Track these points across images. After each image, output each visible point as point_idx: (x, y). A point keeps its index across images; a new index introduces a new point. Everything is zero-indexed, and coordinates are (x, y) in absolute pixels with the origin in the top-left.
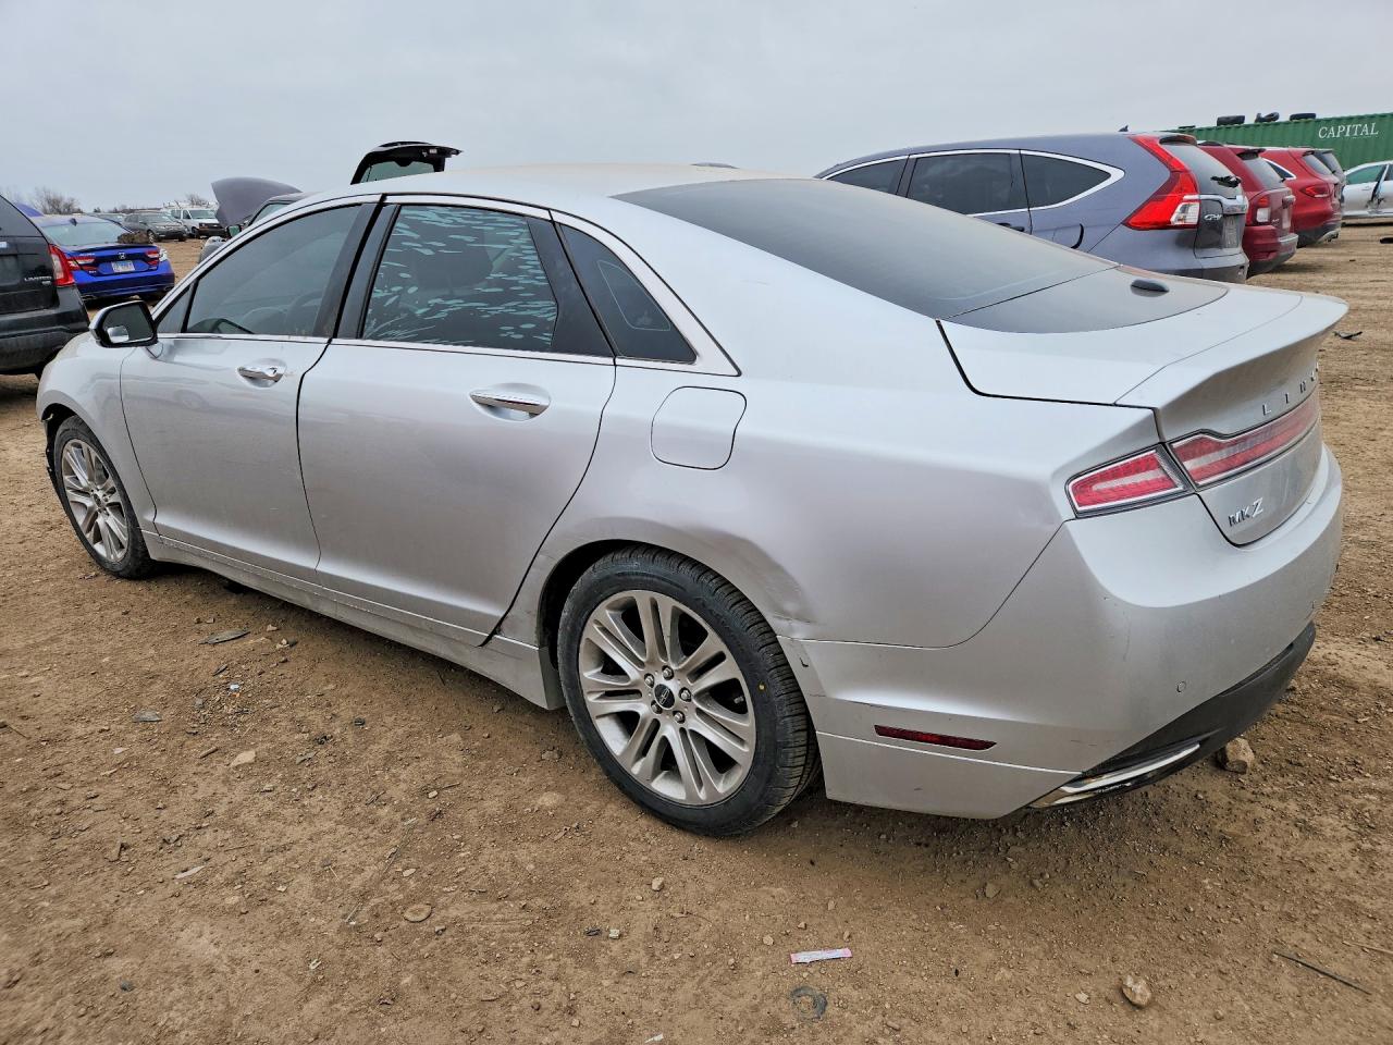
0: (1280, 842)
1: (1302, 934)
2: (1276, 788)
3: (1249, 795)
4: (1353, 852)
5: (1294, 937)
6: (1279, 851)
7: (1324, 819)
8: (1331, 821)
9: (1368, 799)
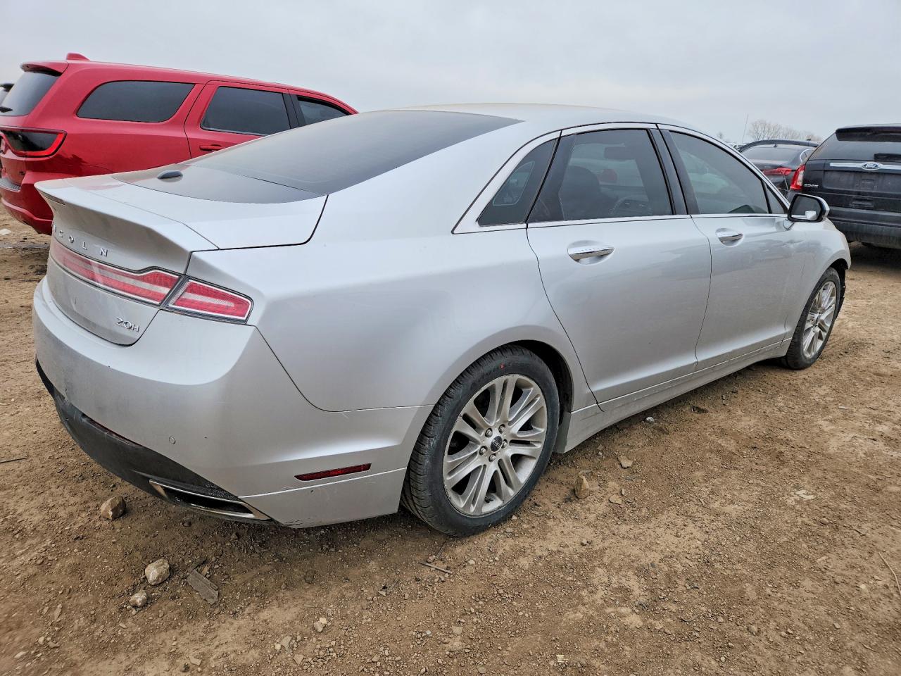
0: (55, 494)
1: (21, 468)
2: (80, 518)
3: (90, 504)
4: (15, 510)
5: (24, 465)
6: (52, 490)
7: (41, 517)
8: (36, 518)
9: (22, 549)
